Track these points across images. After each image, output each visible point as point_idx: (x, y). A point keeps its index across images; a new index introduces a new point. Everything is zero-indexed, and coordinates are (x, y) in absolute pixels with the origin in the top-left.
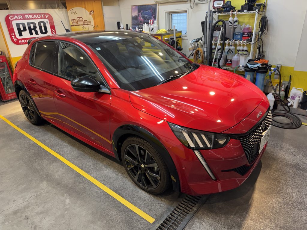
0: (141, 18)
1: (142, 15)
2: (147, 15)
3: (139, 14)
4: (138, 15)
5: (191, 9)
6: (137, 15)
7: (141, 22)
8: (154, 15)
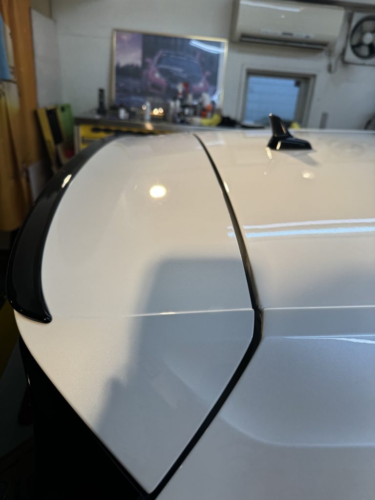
0: (157, 75)
1: (162, 66)
2: (180, 70)
3: (148, 60)
4: (145, 65)
5: (328, 75)
6: (139, 63)
7: (155, 86)
8: (208, 73)
